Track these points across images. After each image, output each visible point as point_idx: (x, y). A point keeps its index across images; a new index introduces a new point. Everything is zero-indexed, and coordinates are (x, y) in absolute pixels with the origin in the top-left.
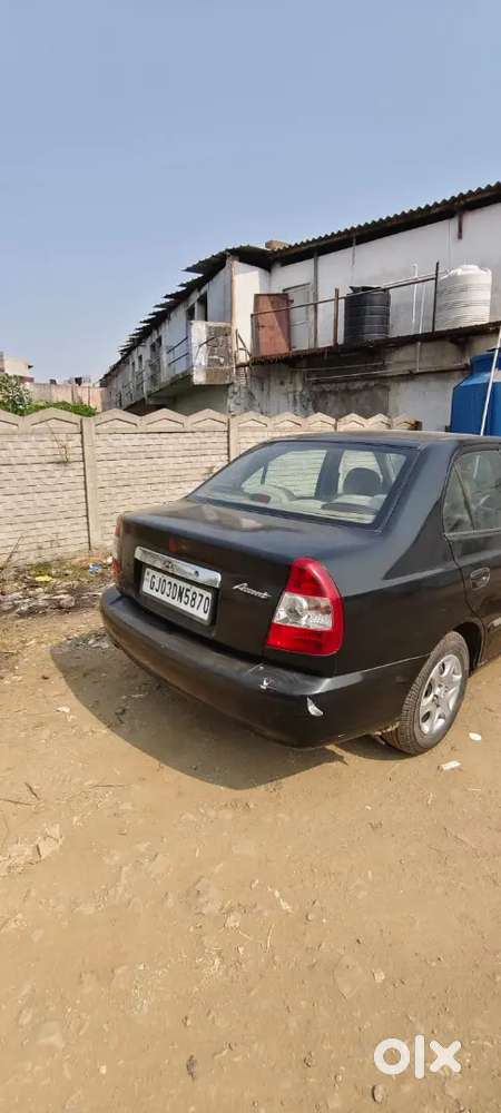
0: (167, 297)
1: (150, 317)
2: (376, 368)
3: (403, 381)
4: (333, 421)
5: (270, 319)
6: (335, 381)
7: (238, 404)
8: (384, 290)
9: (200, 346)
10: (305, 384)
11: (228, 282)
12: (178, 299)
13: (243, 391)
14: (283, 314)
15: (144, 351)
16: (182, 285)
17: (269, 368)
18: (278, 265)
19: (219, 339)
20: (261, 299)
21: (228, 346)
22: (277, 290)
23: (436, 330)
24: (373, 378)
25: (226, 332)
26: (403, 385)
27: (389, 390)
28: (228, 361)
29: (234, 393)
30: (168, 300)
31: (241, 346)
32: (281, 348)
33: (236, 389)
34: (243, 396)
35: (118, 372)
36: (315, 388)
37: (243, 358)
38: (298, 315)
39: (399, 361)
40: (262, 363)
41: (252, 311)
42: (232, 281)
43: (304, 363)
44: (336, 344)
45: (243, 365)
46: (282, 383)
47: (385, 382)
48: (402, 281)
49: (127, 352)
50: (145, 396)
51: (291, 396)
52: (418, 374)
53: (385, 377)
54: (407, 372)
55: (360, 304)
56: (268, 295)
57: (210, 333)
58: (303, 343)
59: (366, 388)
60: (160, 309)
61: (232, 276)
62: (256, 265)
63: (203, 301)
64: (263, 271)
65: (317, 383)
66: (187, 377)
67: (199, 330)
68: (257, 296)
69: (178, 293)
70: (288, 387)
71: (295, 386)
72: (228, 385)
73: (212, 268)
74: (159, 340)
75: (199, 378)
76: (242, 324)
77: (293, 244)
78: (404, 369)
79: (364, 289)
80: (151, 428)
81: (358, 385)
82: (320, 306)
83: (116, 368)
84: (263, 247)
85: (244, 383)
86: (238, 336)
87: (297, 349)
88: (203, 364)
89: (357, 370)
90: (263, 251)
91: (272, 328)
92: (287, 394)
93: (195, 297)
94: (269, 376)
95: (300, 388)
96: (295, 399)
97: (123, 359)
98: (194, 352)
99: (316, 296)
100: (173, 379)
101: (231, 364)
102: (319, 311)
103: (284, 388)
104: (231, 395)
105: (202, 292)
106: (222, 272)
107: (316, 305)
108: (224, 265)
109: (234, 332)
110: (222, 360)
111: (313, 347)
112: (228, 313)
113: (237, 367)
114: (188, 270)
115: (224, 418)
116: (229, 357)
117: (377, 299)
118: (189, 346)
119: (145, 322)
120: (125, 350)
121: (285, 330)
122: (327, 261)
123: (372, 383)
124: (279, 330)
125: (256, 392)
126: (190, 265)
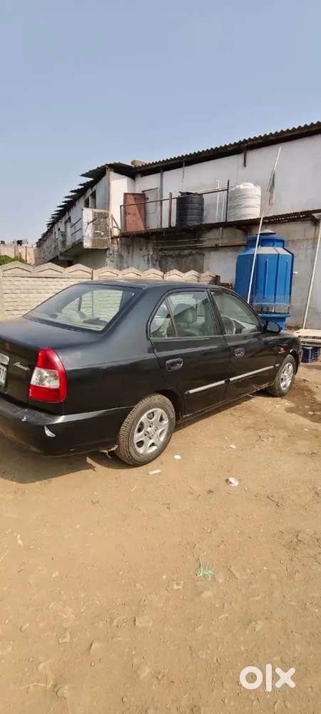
0: (72, 191)
1: (64, 204)
2: (196, 242)
3: (213, 251)
4: (161, 273)
5: (134, 209)
6: (172, 249)
7: (112, 261)
8: (200, 195)
9: (88, 224)
10: (154, 249)
11: (107, 183)
12: (80, 193)
13: (116, 253)
14: (142, 206)
15: (61, 225)
16: (81, 185)
17: (133, 240)
18: (139, 176)
19: (101, 220)
20: (128, 195)
21: (107, 225)
22: (138, 191)
23: (228, 221)
24: (196, 248)
25: (105, 216)
26: (212, 253)
27: (204, 255)
28: (106, 234)
29: (110, 255)
30: (73, 194)
31: (115, 225)
32: (140, 228)
33: (111, 252)
34: (115, 256)
35: (47, 238)
36: (160, 253)
37: (116, 232)
38: (151, 207)
39: (210, 239)
40: (128, 237)
41: (122, 204)
42: (109, 184)
43: (154, 237)
44: (170, 226)
45: (116, 237)
46: (141, 250)
47: (202, 251)
48: (211, 190)
49: (52, 225)
50: (58, 254)
51: (146, 258)
52: (221, 247)
53: (201, 248)
54: (214, 246)
55: (186, 202)
56: (133, 194)
57: (95, 216)
58: (153, 225)
59: (191, 254)
60: (69, 199)
61: (109, 181)
62: (126, 175)
63: (94, 195)
64: (130, 179)
65: (162, 250)
66: (81, 243)
67: (88, 214)
68: (125, 194)
69: (78, 189)
70: (144, 252)
71: (148, 251)
72: (107, 250)
73: (98, 175)
74: (70, 219)
75: (87, 244)
76: (115, 211)
77: (147, 164)
78: (212, 244)
79: (188, 193)
80: (41, 274)
81: (186, 252)
82: (164, 202)
83: (45, 235)
84: (130, 165)
85: (116, 249)
86: (113, 219)
87: (151, 228)
88: (90, 235)
89: (185, 243)
90: (129, 167)
91: (135, 214)
92: (144, 256)
93: (89, 192)
94: (133, 244)
95: (151, 253)
96: (148, 259)
97: (49, 230)
98: (84, 227)
99: (162, 196)
100: (73, 244)
101: (108, 236)
102: (163, 205)
103: (142, 252)
104: (108, 256)
105: (93, 190)
106: (104, 178)
107: (161, 201)
108: (105, 174)
109: (110, 216)
110: (102, 234)
111: (159, 227)
112: (107, 204)
113: (112, 238)
114: (83, 175)
115: (89, 270)
116: (107, 231)
117: (195, 200)
118: (82, 224)
119: (60, 207)
120: (49, 224)
121: (143, 216)
122: (168, 175)
123: (194, 252)
124: (139, 216)
125: (125, 254)
126: (84, 173)
